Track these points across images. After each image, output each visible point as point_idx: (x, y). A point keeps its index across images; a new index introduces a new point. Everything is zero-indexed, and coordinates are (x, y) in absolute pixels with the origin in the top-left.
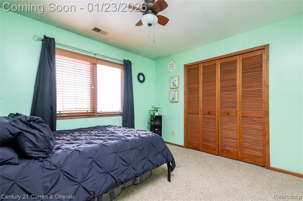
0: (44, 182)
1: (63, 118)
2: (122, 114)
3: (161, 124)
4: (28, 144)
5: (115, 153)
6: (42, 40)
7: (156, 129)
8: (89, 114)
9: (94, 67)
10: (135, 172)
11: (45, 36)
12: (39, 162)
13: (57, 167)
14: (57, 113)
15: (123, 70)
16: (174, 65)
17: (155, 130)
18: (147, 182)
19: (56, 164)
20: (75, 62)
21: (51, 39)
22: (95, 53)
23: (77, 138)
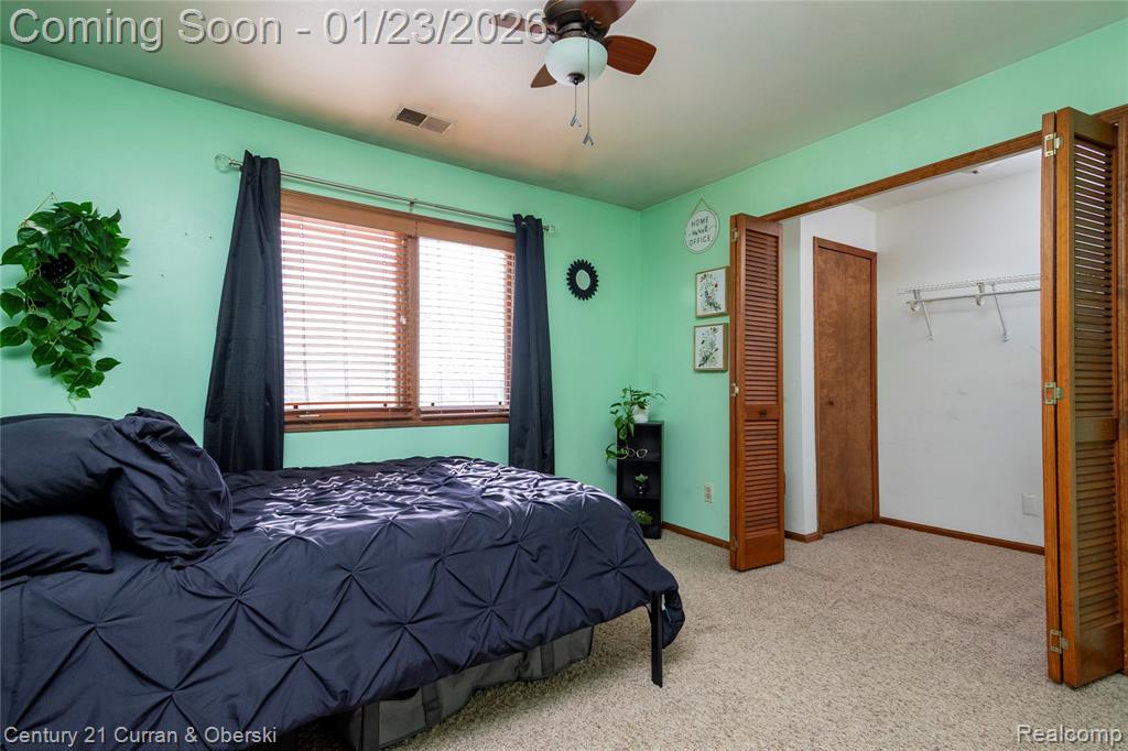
0: (181, 637)
1: (304, 426)
2: (507, 416)
3: (660, 458)
4: (139, 510)
5: (433, 555)
6: (242, 169)
7: (641, 478)
8: (389, 415)
9: (409, 249)
10: (506, 635)
11: (247, 154)
12: (173, 568)
13: (226, 590)
14: (286, 408)
15: (513, 255)
16: (712, 221)
17: (637, 478)
18: (571, 676)
19: (222, 580)
20: (344, 234)
21: (265, 162)
22: (412, 198)
23: (327, 495)
